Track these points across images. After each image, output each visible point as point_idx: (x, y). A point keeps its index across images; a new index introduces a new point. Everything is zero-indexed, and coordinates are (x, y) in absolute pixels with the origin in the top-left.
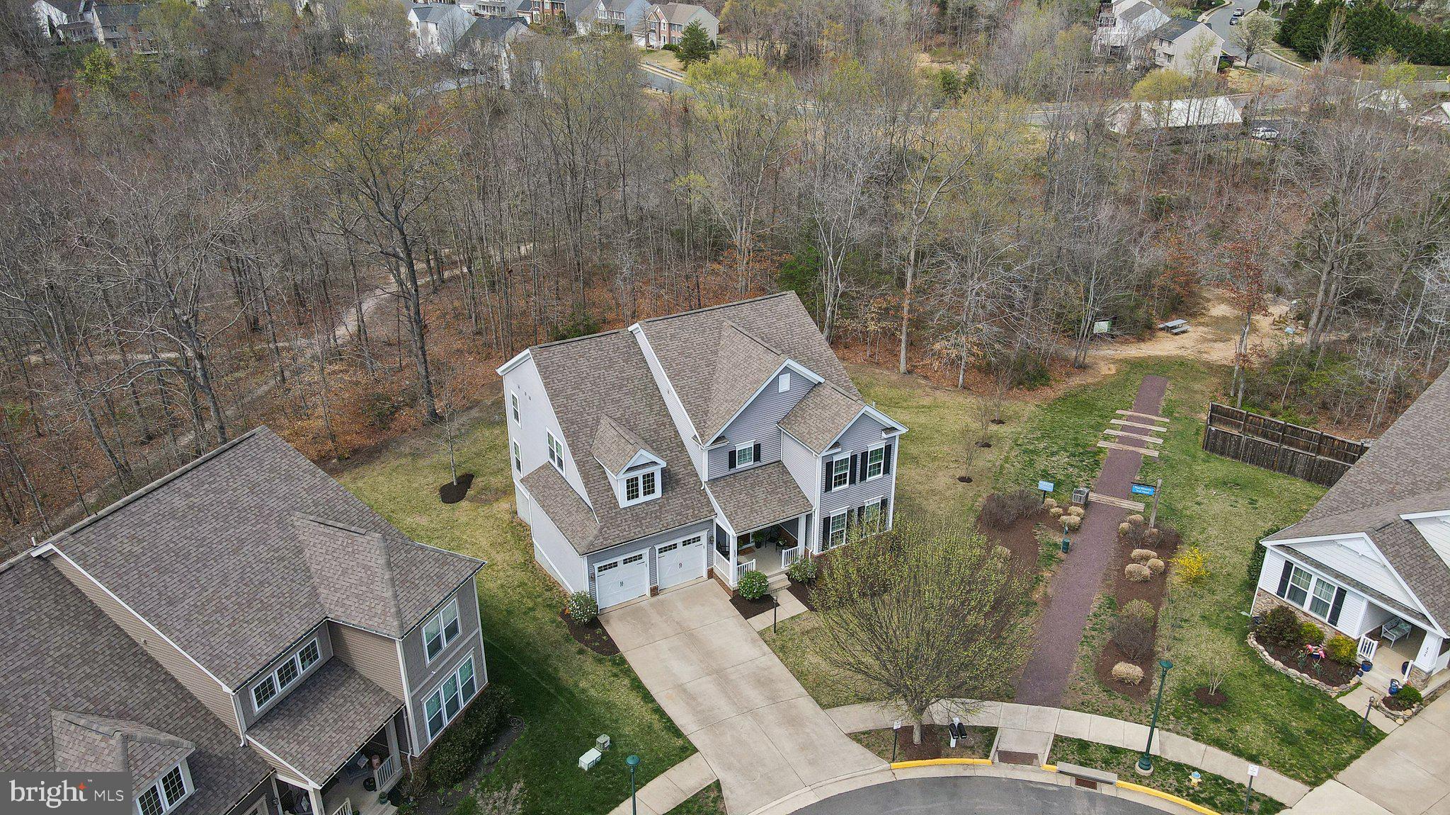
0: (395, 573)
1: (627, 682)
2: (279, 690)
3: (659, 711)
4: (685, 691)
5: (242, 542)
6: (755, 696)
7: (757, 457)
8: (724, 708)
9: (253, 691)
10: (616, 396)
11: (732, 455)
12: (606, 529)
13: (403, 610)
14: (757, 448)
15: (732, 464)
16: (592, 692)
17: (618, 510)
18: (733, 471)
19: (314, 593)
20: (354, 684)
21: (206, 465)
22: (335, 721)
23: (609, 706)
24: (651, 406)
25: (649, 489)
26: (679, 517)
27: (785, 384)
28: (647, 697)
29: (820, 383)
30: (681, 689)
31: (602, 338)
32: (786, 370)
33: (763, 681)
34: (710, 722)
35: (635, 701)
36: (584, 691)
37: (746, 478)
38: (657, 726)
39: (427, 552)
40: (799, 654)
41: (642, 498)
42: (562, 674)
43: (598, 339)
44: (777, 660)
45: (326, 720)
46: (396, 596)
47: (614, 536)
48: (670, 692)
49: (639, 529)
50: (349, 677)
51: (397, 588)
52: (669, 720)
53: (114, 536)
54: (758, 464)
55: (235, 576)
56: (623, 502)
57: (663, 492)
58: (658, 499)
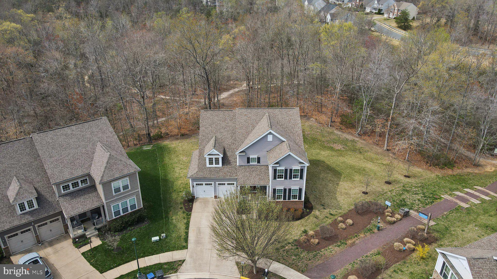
0: (108, 165)
1: (185, 221)
2: (72, 189)
3: (187, 233)
4: (199, 230)
5: (79, 146)
7: (259, 162)
9: (61, 186)
10: (222, 130)
11: (248, 159)
12: (199, 172)
13: (104, 176)
14: (259, 159)
15: (248, 162)
16: (174, 221)
17: (206, 167)
18: (248, 164)
19: (90, 166)
20: (94, 194)
21: (83, 124)
22: (82, 202)
23: (175, 226)
24: (232, 137)
25: (217, 162)
26: (225, 175)
27: (270, 138)
28: (187, 228)
29: (285, 141)
31: (226, 111)
32: (270, 133)
34: (198, 242)
35: (183, 228)
37: (252, 168)
38: (183, 237)
39: (122, 162)
41: (214, 165)
42: (171, 213)
43: (225, 111)
46: (104, 172)
47: (201, 175)
49: (210, 175)
50: (94, 192)
51: (106, 169)
52: (188, 237)
53: (47, 136)
54: (259, 164)
55: (72, 155)
56: (208, 165)
57: (222, 165)
58: (221, 167)
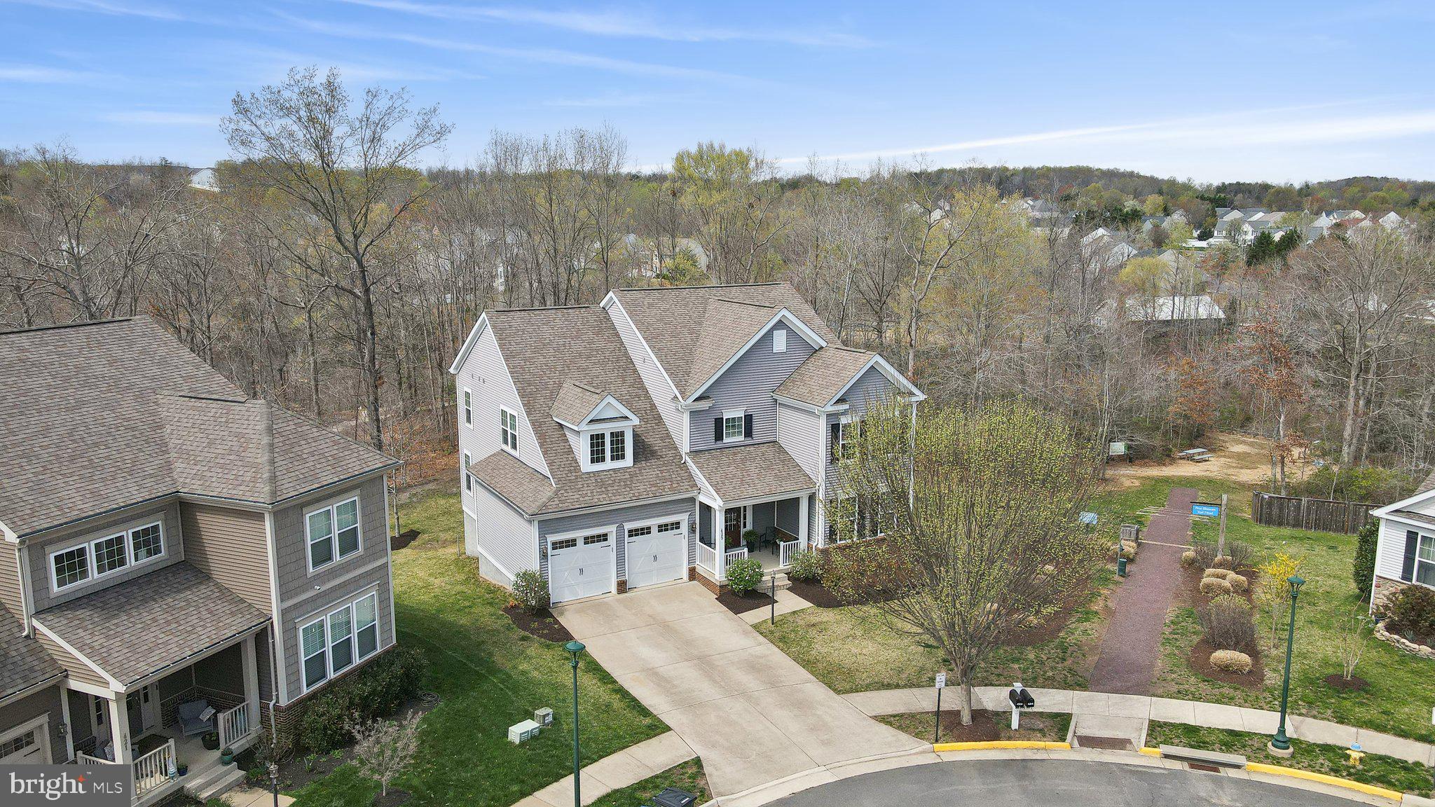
0: (276, 440)
2: (94, 574)
3: (623, 693)
4: (656, 674)
6: (749, 681)
7: (749, 433)
8: (706, 690)
9: (52, 557)
10: (583, 363)
11: (719, 422)
12: (562, 492)
13: (280, 478)
14: (749, 419)
15: (719, 437)
16: (535, 674)
17: (580, 473)
18: (719, 444)
19: (167, 467)
20: (204, 590)
22: (168, 623)
24: (623, 378)
25: (618, 454)
26: (653, 489)
27: (780, 342)
28: (605, 678)
29: (822, 348)
30: (652, 673)
31: (570, 311)
32: (780, 325)
33: (754, 667)
34: (688, 704)
35: (588, 682)
36: (523, 673)
37: (735, 454)
38: (617, 703)
40: (804, 644)
41: (609, 464)
42: (498, 658)
43: (565, 311)
44: (777, 649)
45: (154, 620)
46: (272, 462)
47: (575, 500)
48: (637, 674)
49: (604, 496)
50: (201, 583)
51: (276, 456)
52: (634, 699)
54: (749, 441)
56: (586, 465)
57: (636, 458)
58: (629, 468)
